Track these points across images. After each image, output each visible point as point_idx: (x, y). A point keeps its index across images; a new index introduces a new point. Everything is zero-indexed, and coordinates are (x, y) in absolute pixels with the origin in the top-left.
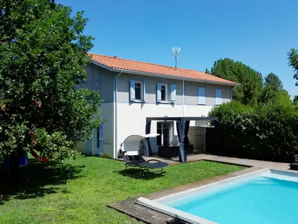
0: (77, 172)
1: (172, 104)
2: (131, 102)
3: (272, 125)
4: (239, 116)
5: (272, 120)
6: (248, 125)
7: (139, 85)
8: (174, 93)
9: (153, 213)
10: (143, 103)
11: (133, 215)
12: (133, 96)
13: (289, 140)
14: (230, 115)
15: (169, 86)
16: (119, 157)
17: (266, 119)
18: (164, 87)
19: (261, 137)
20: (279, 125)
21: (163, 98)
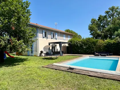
0: (26, 59)
1: (56, 39)
2: (43, 38)
3: (88, 44)
4: (77, 42)
5: (88, 42)
6: (80, 44)
7: (46, 32)
8: (56, 35)
9: (60, 67)
10: (47, 38)
11: (53, 68)
12: (44, 36)
13: (93, 48)
14: (74, 41)
15: (55, 33)
16: (40, 56)
17: (86, 42)
18: (53, 34)
19: (84, 47)
20: (90, 43)
21: (53, 37)
